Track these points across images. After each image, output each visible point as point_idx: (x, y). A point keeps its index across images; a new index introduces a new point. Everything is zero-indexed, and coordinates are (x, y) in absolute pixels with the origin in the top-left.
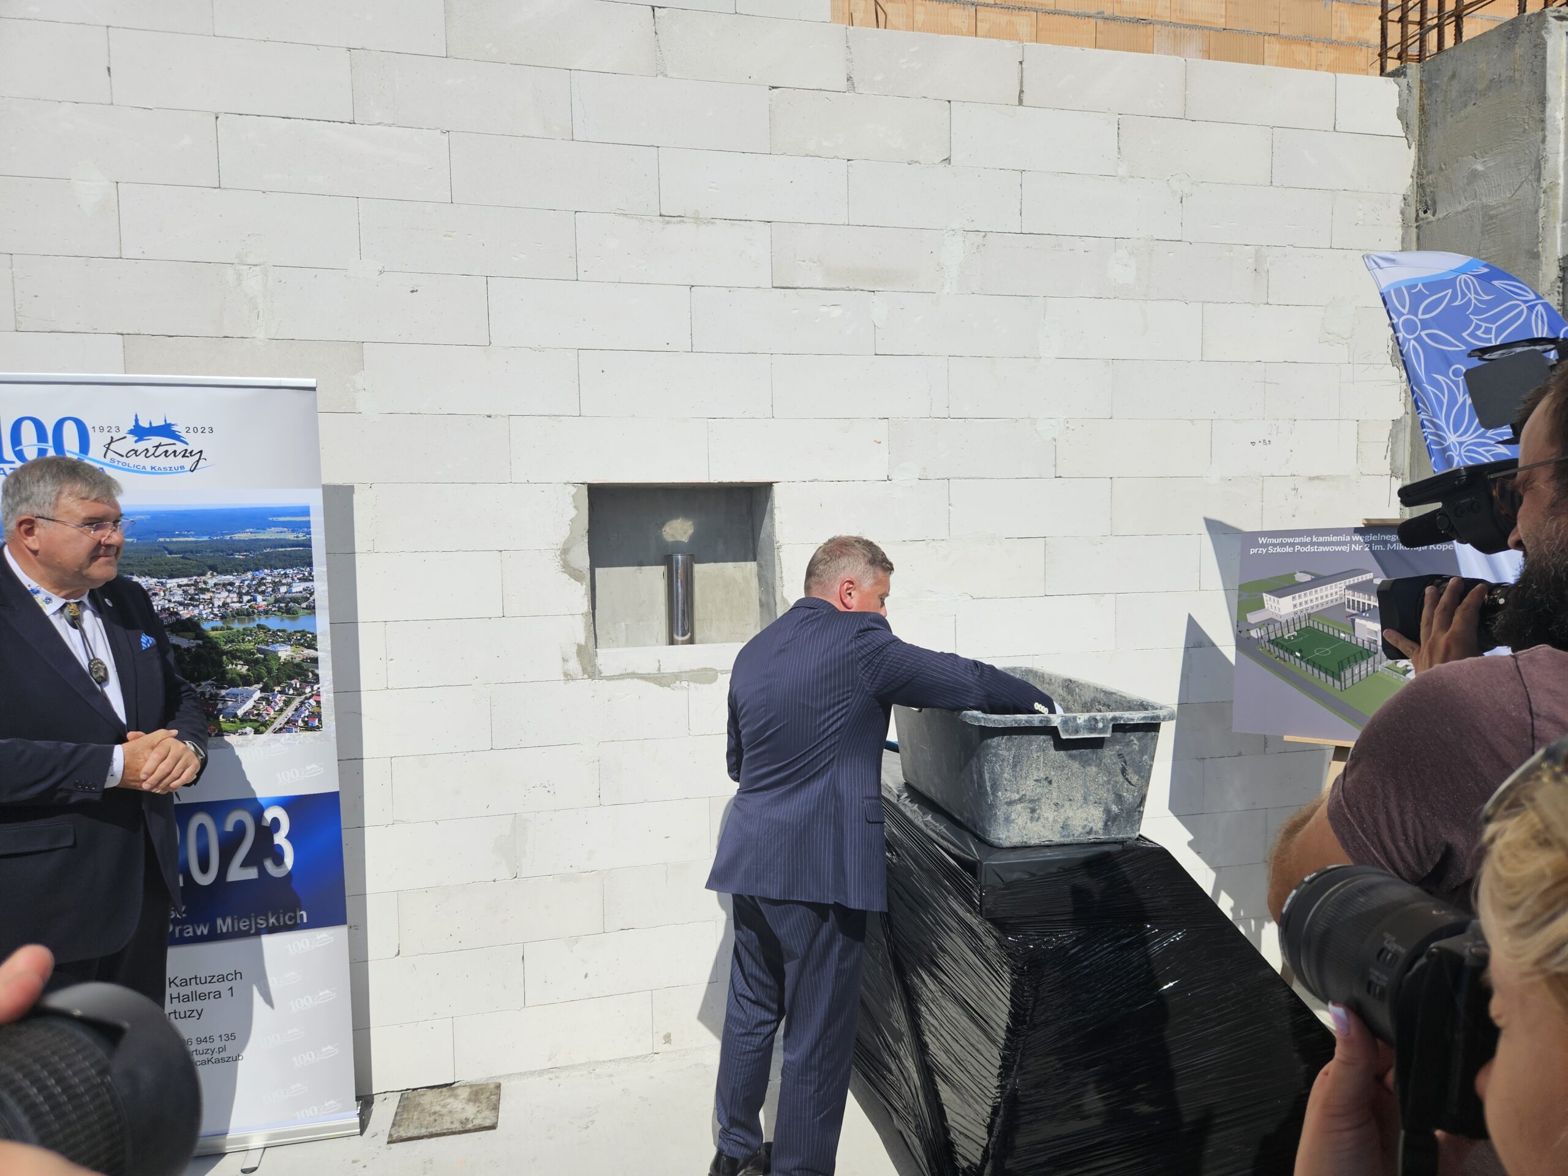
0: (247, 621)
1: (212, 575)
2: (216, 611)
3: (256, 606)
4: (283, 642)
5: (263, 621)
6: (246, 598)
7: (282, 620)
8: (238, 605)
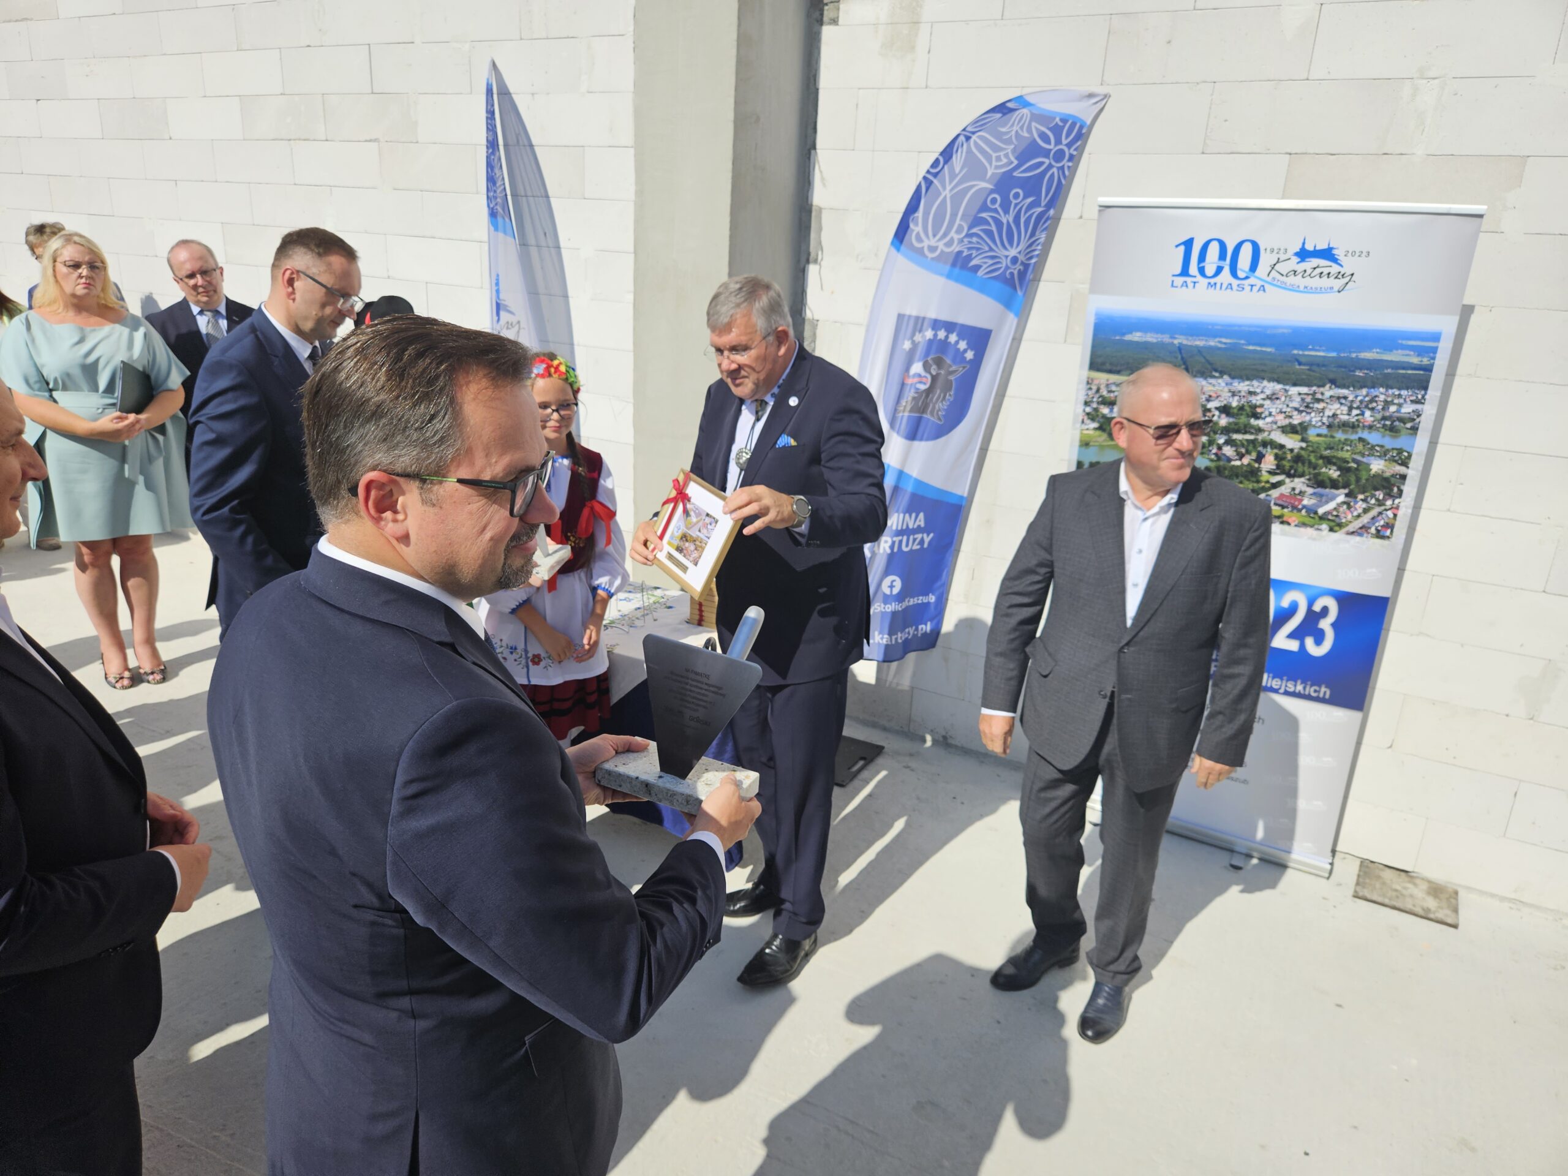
0: (1350, 433)
1: (1330, 388)
2: (1325, 420)
3: (1362, 421)
4: (1379, 457)
5: (1365, 435)
6: (1355, 412)
7: (1384, 436)
8: (1345, 418)
